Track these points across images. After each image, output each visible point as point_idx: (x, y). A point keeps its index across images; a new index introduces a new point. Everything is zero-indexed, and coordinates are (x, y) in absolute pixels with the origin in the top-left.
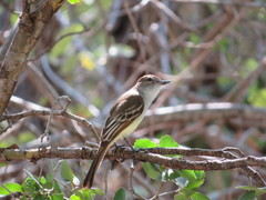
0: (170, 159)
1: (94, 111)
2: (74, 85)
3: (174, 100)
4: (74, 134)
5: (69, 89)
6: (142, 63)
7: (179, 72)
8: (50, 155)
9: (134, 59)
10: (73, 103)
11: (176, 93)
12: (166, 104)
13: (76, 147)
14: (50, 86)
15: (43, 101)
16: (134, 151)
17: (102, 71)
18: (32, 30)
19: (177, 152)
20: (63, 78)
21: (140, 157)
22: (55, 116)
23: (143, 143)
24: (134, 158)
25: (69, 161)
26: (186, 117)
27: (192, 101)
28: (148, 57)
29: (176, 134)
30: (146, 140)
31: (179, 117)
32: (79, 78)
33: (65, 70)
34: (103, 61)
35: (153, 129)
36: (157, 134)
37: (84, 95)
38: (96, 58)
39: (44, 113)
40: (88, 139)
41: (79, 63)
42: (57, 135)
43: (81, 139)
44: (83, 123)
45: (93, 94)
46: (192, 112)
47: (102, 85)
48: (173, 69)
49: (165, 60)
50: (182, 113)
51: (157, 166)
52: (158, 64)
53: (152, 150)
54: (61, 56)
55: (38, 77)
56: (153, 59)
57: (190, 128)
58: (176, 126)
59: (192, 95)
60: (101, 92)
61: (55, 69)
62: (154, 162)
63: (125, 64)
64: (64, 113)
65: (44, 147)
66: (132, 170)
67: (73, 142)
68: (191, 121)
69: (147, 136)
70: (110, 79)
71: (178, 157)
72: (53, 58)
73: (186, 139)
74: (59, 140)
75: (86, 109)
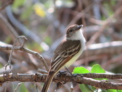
0: (99, 81)
1: (45, 47)
2: (30, 28)
3: (103, 39)
4: (30, 64)
5: (27, 31)
6: (80, 11)
7: (107, 18)
8: (12, 79)
9: (74, 9)
10: (29, 41)
11: (105, 33)
12: (97, 41)
13: (31, 73)
14: (12, 29)
15: (8, 39)
16: (73, 76)
17: (50, 18)
19: (104, 76)
21: (77, 80)
22: (16, 50)
23: (80, 70)
25: (27, 84)
26: (112, 51)
27: (116, 39)
28: (84, 7)
29: (104, 64)
30: (82, 68)
31: (107, 51)
33: (24, 17)
34: (51, 10)
35: (87, 59)
36: (90, 63)
37: (38, 35)
38: (46, 9)
39: (7, 48)
40: (40, 67)
41: (34, 12)
42: (18, 64)
43: (35, 67)
44: (36, 56)
45: (44, 34)
46: (116, 48)
47: (51, 28)
48: (102, 15)
49: (96, 10)
50: (109, 48)
51: (90, 86)
52: (92, 12)
53: (86, 75)
54: (21, 7)
55: (4, 22)
56: (88, 9)
57: (115, 59)
58: (105, 58)
59: (116, 35)
60: (50, 33)
61: (17, 16)
62: (88, 84)
64: (22, 49)
65: (7, 73)
66: (72, 89)
67: (30, 69)
68: (116, 53)
69: (83, 65)
70: (57, 23)
71: (104, 80)
72: (15, 8)
73: (112, 67)
74: (19, 68)
75: (39, 45)
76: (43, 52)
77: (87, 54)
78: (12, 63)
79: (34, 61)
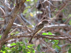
0: (50, 37)
1: (33, 26)
2: (29, 20)
3: (52, 24)
5: (27, 21)
6: (44, 15)
7: (53, 17)
9: (42, 14)
10: (28, 24)
13: (29, 35)
14: (23, 21)
15: (21, 24)
16: (42, 36)
17: (35, 17)
18: (18, 7)
19: (52, 36)
20: (26, 19)
22: (24, 27)
23: (44, 34)
24: (42, 37)
25: (27, 38)
26: (55, 28)
27: (56, 24)
28: (46, 14)
29: (52, 32)
30: (45, 33)
31: (53, 28)
32: (30, 18)
33: (26, 17)
35: (47, 30)
37: (31, 22)
38: (34, 14)
39: (21, 27)
40: (32, 33)
41: (30, 15)
43: (30, 33)
44: (30, 29)
45: (33, 22)
46: (56, 26)
47: (35, 20)
50: (54, 27)
51: (48, 39)
53: (46, 35)
54: (26, 13)
55: (20, 18)
56: (47, 14)
57: (56, 30)
58: (53, 30)
59: (56, 22)
60: (35, 22)
61: (24, 16)
63: (40, 15)
64: (26, 27)
65: (21, 35)
66: (42, 40)
67: (28, 33)
68: (56, 28)
69: (45, 32)
70: (37, 19)
71: (52, 37)
72: (24, 14)
73: (55, 33)
74: (25, 33)
75: (31, 26)
76: (33, 28)
77: (47, 28)
78: (23, 31)
79: (30, 31)
